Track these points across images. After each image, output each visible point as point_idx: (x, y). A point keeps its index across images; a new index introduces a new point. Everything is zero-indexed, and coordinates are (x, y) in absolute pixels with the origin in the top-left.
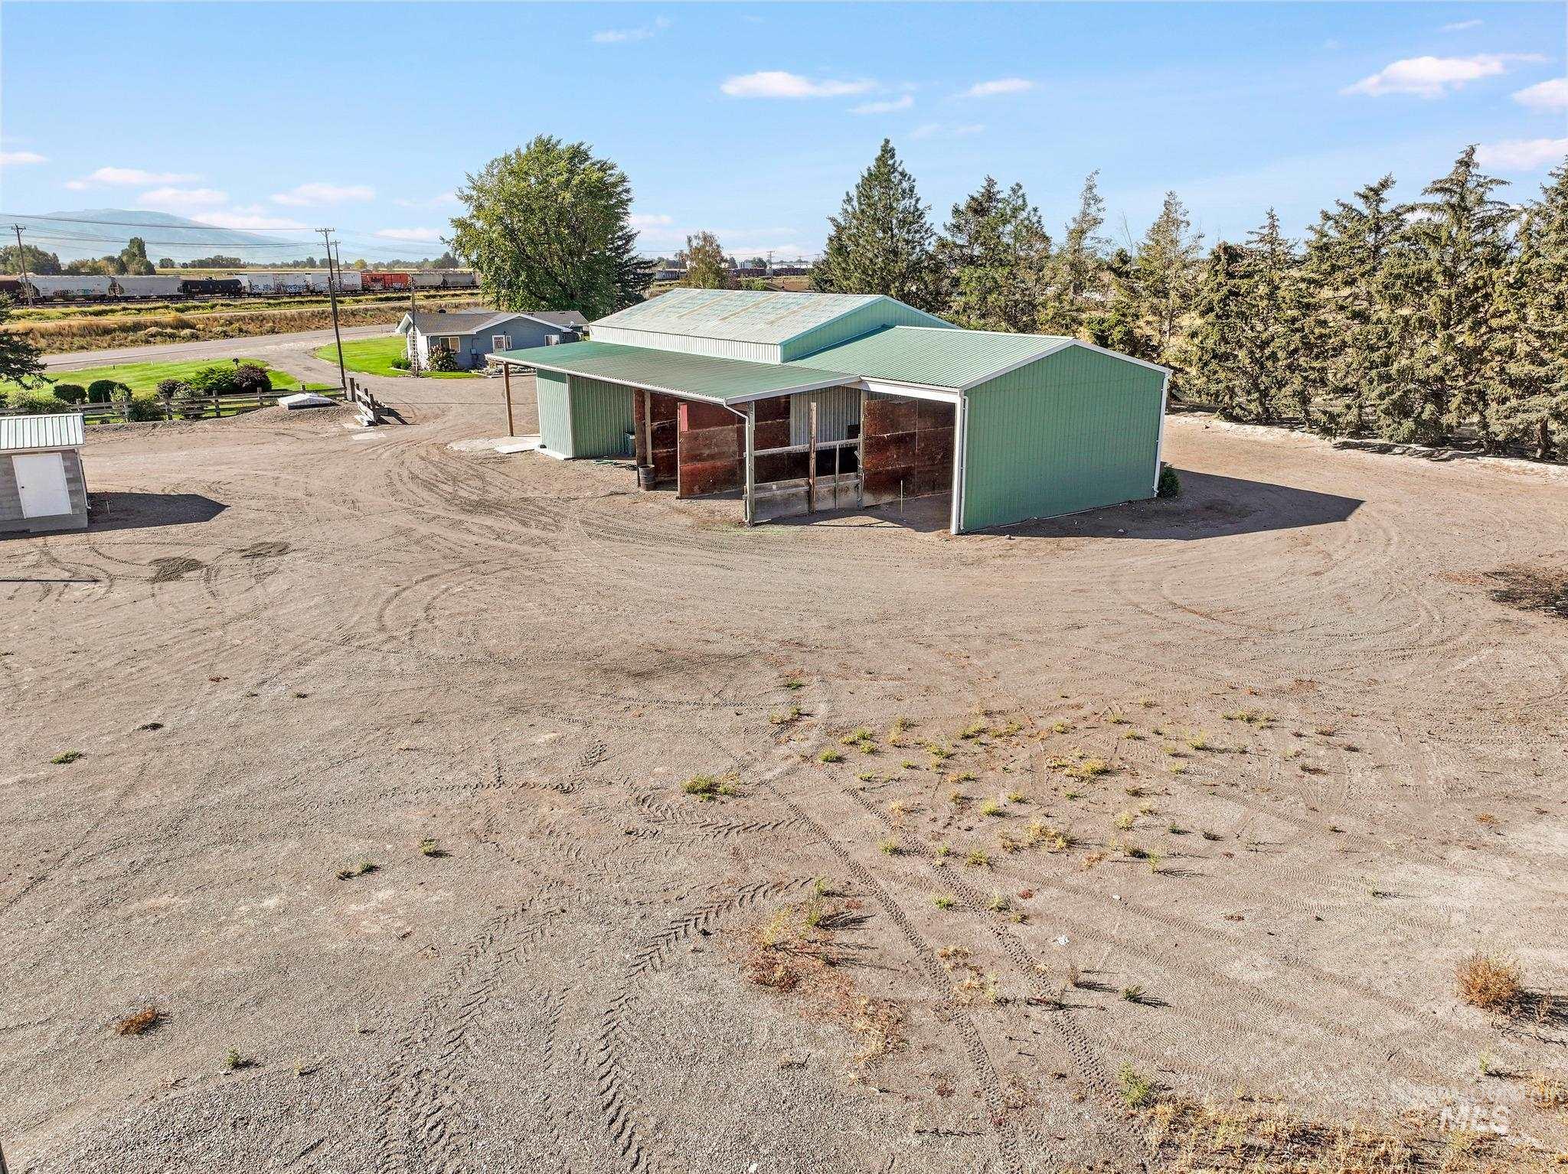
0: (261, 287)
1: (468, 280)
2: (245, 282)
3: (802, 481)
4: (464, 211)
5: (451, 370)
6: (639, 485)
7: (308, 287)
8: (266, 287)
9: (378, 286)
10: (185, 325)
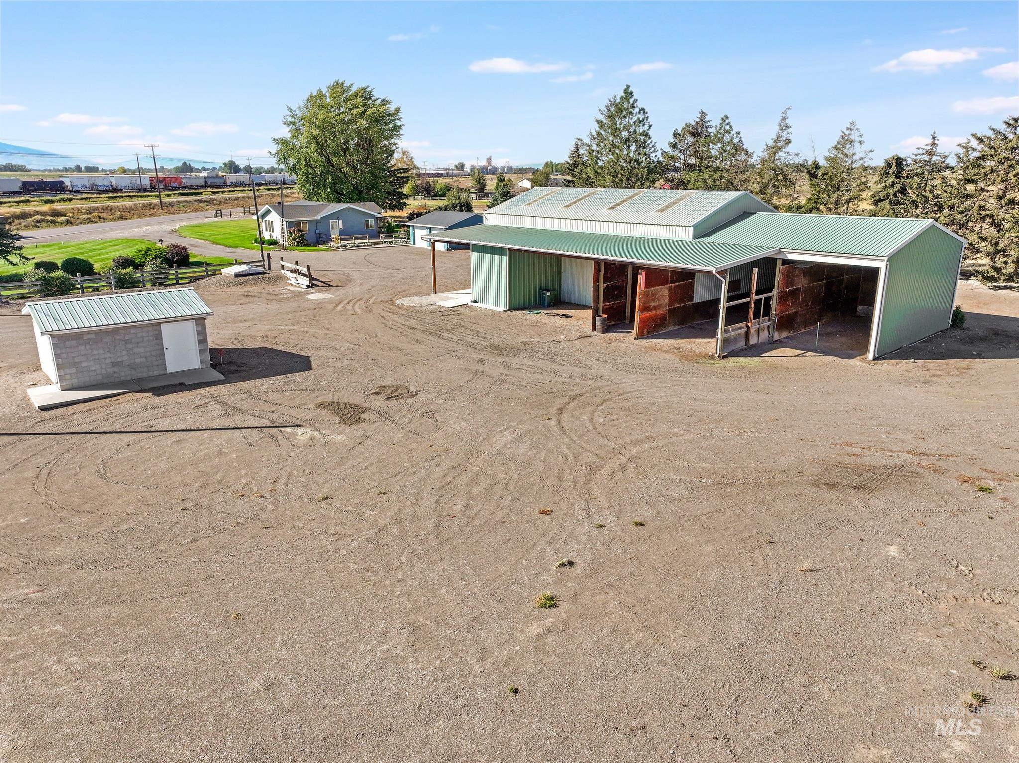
0: (79, 186)
1: (222, 181)
2: (67, 182)
3: (743, 324)
4: (285, 133)
5: (304, 246)
6: (594, 329)
7: (112, 186)
8: (83, 186)
9: (161, 185)
10: (58, 214)
